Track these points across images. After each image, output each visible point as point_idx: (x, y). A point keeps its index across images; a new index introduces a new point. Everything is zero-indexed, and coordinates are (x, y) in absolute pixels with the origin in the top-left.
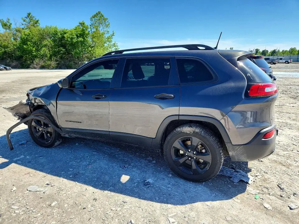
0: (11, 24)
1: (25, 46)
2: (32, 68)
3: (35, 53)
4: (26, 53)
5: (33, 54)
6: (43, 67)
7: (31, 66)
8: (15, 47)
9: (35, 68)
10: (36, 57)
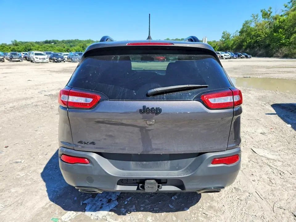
0: (272, 12)
1: (275, 34)
2: (275, 57)
3: (284, 41)
4: (275, 41)
5: (281, 41)
6: (286, 56)
7: (275, 55)
8: (266, 36)
9: (278, 57)
10: (283, 45)
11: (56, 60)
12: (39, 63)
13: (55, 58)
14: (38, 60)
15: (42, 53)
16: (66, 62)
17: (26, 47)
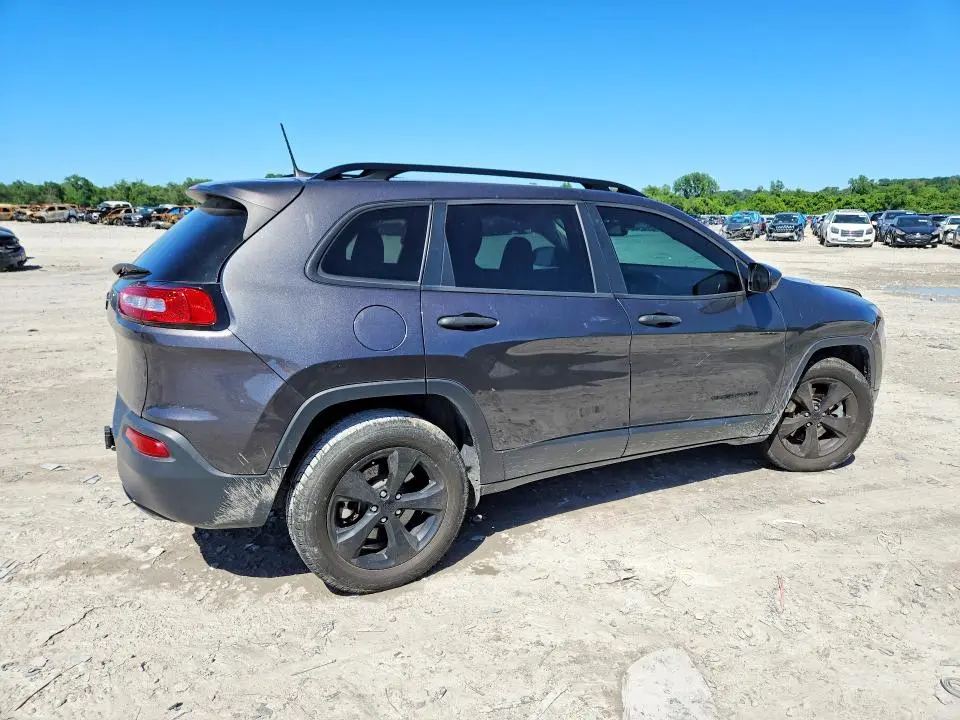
11: (902, 237)
12: (837, 246)
13: (899, 232)
14: (838, 236)
15: (862, 214)
16: (939, 246)
17: (887, 197)
